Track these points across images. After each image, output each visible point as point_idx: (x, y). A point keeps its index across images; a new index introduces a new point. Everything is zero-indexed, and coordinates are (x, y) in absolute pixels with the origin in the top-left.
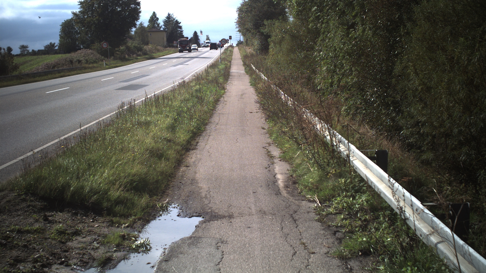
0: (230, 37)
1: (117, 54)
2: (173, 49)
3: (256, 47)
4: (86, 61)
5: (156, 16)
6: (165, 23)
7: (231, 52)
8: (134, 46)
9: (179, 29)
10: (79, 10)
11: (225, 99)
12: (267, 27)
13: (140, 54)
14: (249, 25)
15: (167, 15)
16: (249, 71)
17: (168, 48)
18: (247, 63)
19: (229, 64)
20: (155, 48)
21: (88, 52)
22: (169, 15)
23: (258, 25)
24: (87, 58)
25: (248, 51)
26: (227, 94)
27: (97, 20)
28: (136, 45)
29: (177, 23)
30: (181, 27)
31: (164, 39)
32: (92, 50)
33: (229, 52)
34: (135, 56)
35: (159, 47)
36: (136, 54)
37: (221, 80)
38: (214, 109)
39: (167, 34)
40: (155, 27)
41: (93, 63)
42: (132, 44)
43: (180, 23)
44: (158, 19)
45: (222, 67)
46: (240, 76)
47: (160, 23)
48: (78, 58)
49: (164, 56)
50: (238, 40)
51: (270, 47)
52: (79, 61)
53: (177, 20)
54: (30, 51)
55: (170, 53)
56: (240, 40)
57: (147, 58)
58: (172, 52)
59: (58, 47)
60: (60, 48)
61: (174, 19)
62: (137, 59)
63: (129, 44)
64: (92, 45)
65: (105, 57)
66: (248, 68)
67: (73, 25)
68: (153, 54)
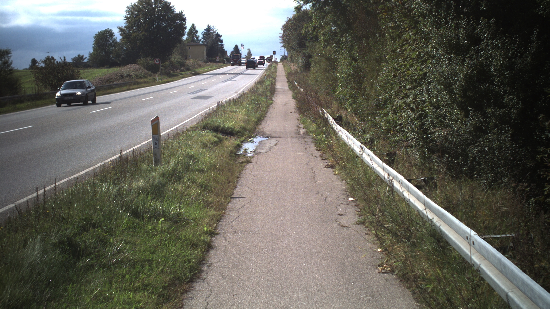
0: (274, 53)
1: (162, 69)
2: (214, 64)
3: (300, 65)
5: (195, 29)
6: (204, 36)
7: (276, 68)
8: (177, 62)
9: (220, 43)
10: (125, 25)
12: (309, 48)
13: (183, 69)
14: (294, 43)
16: (292, 87)
17: (209, 63)
18: (291, 80)
19: (274, 81)
20: (197, 63)
21: (136, 67)
22: (209, 27)
23: (301, 45)
24: (136, 73)
25: (292, 69)
26: (274, 103)
27: (143, 35)
28: (179, 60)
29: (218, 36)
30: (221, 41)
31: (204, 53)
32: (139, 65)
33: (273, 68)
34: (178, 71)
35: (200, 62)
36: (180, 69)
37: (268, 94)
39: (207, 48)
40: (194, 41)
41: (141, 78)
42: (175, 59)
43: (221, 36)
44: (197, 31)
45: (268, 83)
46: (284, 91)
47: (199, 36)
48: (128, 73)
49: (208, 71)
50: (283, 55)
51: (311, 66)
52: (130, 76)
53: (218, 33)
57: (192, 74)
58: (215, 68)
59: (88, 59)
60: (90, 61)
61: (215, 32)
62: (182, 74)
63: (172, 59)
64: (137, 60)
65: (152, 72)
66: (291, 85)
67: (107, 37)
68: (196, 70)
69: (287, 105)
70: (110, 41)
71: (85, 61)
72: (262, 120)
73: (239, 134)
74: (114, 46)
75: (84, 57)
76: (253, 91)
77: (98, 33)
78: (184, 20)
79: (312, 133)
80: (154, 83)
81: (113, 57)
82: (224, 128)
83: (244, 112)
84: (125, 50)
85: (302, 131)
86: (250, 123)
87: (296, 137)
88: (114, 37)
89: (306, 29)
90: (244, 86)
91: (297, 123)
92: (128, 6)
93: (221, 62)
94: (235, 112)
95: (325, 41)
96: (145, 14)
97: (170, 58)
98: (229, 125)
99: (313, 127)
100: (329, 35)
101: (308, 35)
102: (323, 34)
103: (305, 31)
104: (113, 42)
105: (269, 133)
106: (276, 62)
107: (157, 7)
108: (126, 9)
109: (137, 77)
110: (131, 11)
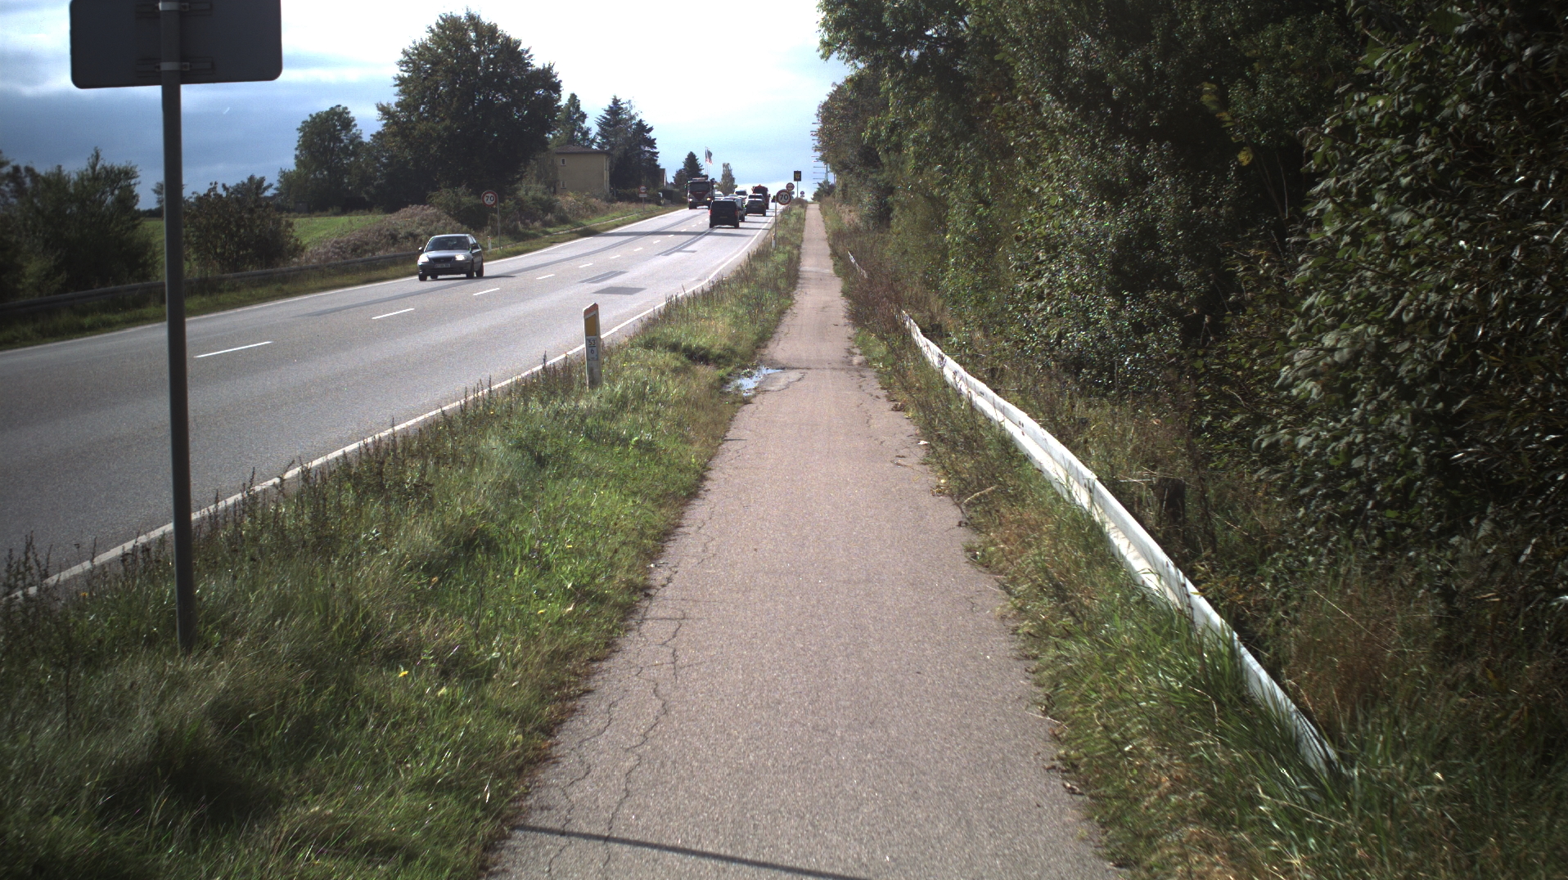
0: (798, 177)
1: (496, 219)
2: (633, 206)
3: (866, 210)
5: (578, 107)
6: (602, 129)
7: (801, 219)
8: (534, 199)
9: (647, 148)
10: (396, 99)
12: (887, 168)
13: (550, 221)
14: (850, 154)
15: (611, 104)
16: (843, 268)
17: (619, 204)
18: (840, 249)
19: (795, 252)
20: (586, 203)
21: (428, 212)
22: (616, 101)
23: (867, 160)
25: (846, 221)
27: (446, 129)
28: (539, 195)
29: (642, 128)
30: (651, 143)
31: (602, 176)
32: (434, 207)
33: (793, 219)
34: (537, 224)
35: (593, 201)
36: (541, 220)
37: (782, 284)
38: (778, 320)
39: (612, 162)
40: (575, 141)
42: (528, 191)
43: (651, 129)
44: (583, 116)
45: (781, 258)
46: (821, 279)
47: (589, 129)
48: (409, 230)
49: (617, 226)
50: (821, 182)
51: (892, 215)
53: (641, 121)
55: (630, 217)
56: (826, 182)
59: (276, 189)
60: (281, 194)
61: (632, 118)
63: (522, 193)
64: (430, 193)
66: (841, 263)
67: (335, 130)
68: (584, 222)
69: (826, 309)
70: (342, 141)
71: (269, 193)
72: (769, 338)
73: (721, 361)
74: (354, 153)
75: (265, 184)
76: (745, 274)
77: (309, 119)
78: (556, 87)
79: (878, 361)
81: (349, 184)
82: (689, 347)
83: (727, 320)
84: (384, 165)
85: (856, 360)
86: (743, 342)
87: (842, 369)
88: (354, 131)
89: (873, 128)
90: (719, 265)
91: (848, 344)
92: (407, 48)
94: (709, 318)
95: (918, 156)
96: (452, 72)
97: (517, 189)
98: (701, 342)
99: (881, 349)
100: (927, 144)
101: (879, 142)
102: (916, 141)
103: (871, 134)
104: (352, 141)
105: (784, 362)
106: (802, 203)
107: (484, 53)
108: (401, 57)
110: (413, 62)
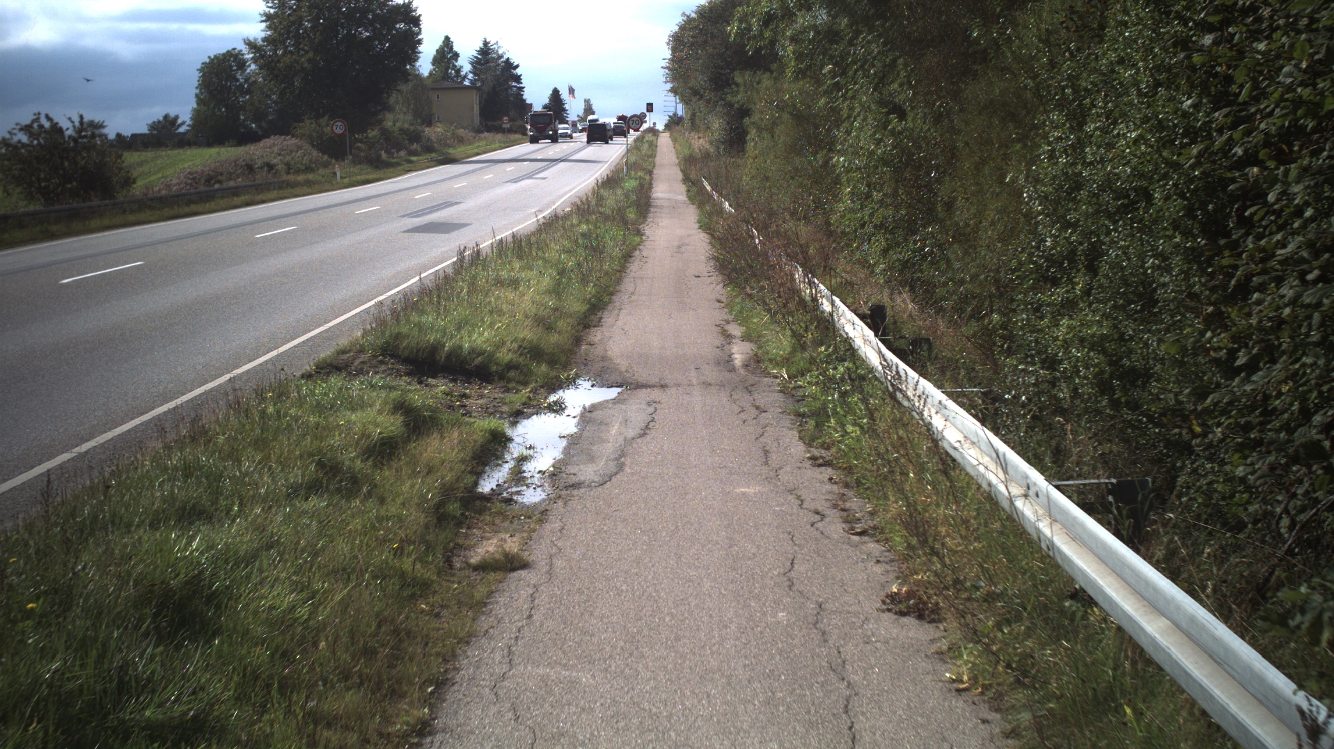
0: (650, 107)
1: (358, 148)
2: (499, 136)
3: (716, 136)
4: (285, 167)
5: (451, 48)
6: (474, 67)
7: (653, 146)
8: (401, 130)
9: (514, 84)
10: (263, 35)
11: (645, 254)
12: (741, 89)
13: (416, 150)
14: (700, 80)
15: (481, 45)
16: (697, 196)
17: (486, 134)
18: (693, 176)
19: (647, 177)
20: (453, 134)
21: (289, 142)
22: (486, 43)
23: (721, 83)
24: (288, 158)
25: (696, 147)
26: (647, 243)
27: (309, 61)
28: (406, 126)
29: (509, 66)
30: (518, 79)
31: (473, 109)
32: (297, 138)
33: (646, 146)
34: (402, 153)
35: (461, 132)
36: (406, 149)
37: (631, 215)
38: (622, 270)
39: (481, 97)
40: (449, 77)
41: (298, 172)
42: (395, 122)
43: (517, 66)
44: (456, 55)
45: (630, 184)
46: (674, 207)
47: (461, 67)
48: (266, 160)
49: (478, 154)
50: (671, 114)
51: (748, 138)
52: (270, 167)
53: (508, 59)
54: (112, 136)
55: (493, 146)
56: (675, 114)
57: (436, 161)
58: (497, 145)
59: (188, 126)
60: (192, 130)
61: (502, 57)
62: (410, 162)
63: (389, 124)
64: (296, 125)
65: (331, 156)
66: (694, 189)
67: (232, 70)
68: (451, 151)
69: (683, 249)
70: (238, 80)
72: (607, 304)
73: (512, 374)
74: (248, 91)
76: (583, 209)
77: (207, 60)
78: (416, 21)
79: (777, 364)
80: (330, 184)
81: (245, 119)
82: (456, 352)
83: (545, 282)
84: (275, 102)
85: (739, 353)
86: (561, 324)
87: (722, 385)
89: (741, 21)
90: (565, 194)
91: (720, 315)
93: (516, 132)
94: (514, 283)
95: (799, 57)
96: (315, 7)
97: (381, 121)
98: (479, 338)
99: (780, 341)
100: (810, 41)
101: (749, 39)
102: (793, 39)
103: (738, 28)
104: (247, 80)
106: (653, 131)
109: (289, 169)
